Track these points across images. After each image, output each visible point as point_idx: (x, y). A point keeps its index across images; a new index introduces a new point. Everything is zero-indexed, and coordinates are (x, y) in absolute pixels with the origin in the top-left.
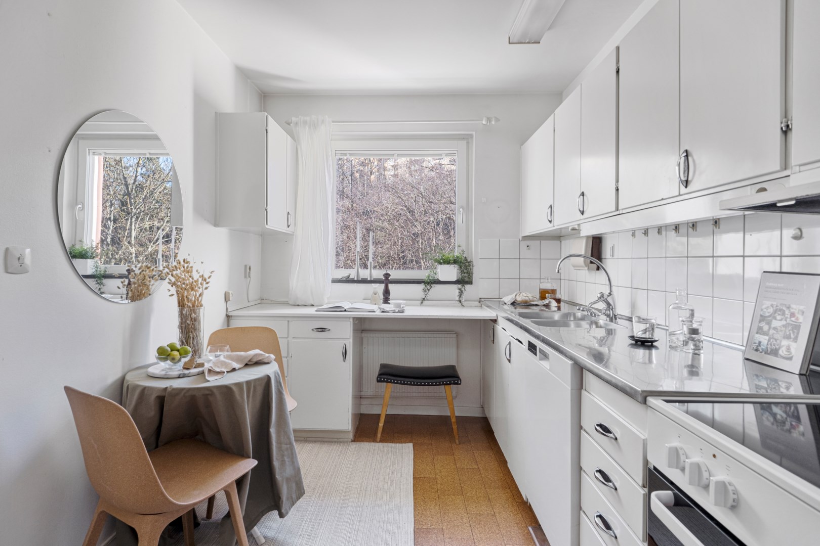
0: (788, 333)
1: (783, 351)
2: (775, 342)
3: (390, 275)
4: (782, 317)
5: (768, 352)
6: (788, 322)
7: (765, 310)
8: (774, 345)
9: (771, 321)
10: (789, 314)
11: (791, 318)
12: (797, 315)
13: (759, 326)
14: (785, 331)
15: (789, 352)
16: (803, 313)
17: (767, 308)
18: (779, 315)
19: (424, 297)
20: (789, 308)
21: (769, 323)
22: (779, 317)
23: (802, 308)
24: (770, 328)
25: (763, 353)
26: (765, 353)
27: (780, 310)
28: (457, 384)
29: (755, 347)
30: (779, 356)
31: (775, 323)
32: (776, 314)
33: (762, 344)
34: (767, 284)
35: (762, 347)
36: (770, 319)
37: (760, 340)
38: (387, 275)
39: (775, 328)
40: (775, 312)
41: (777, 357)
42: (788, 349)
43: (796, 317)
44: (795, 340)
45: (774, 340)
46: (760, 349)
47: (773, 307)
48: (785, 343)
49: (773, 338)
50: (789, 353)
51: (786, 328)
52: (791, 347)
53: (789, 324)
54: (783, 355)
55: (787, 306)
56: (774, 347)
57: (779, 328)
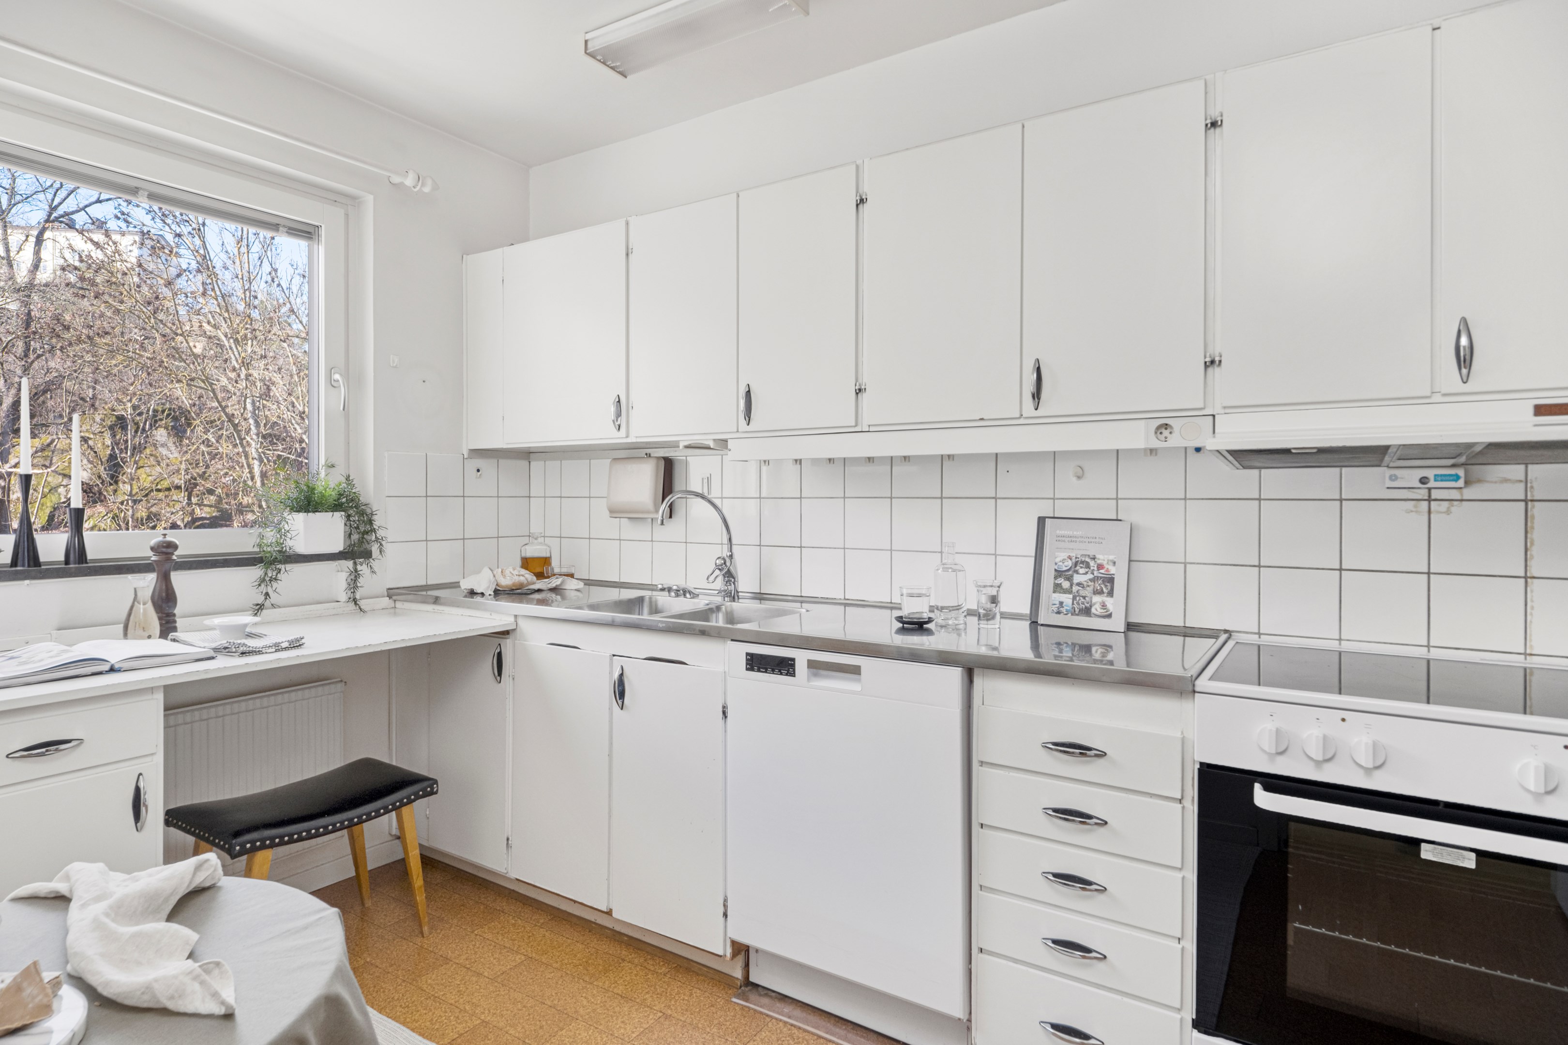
0: (1099, 588)
1: (1096, 609)
2: (1083, 600)
3: (176, 547)
4: (1087, 570)
5: (1077, 613)
6: (1095, 575)
7: (1061, 564)
8: (1083, 603)
9: (1072, 576)
10: (1096, 566)
11: (1098, 570)
12: (1106, 566)
13: (1055, 583)
14: (1094, 586)
15: (1105, 609)
16: (1114, 563)
17: (1063, 561)
18: (1081, 567)
19: (260, 599)
20: (1094, 558)
21: (1069, 579)
22: (1082, 571)
23: (1111, 557)
24: (1071, 585)
25: (1070, 615)
26: (1072, 615)
27: (1082, 562)
28: (432, 793)
29: (1055, 610)
30: (1092, 615)
31: (1077, 578)
32: (1078, 568)
33: (1064, 604)
34: (1058, 532)
35: (1066, 608)
36: (1070, 573)
37: (1061, 600)
38: (166, 549)
39: (1079, 584)
40: (1076, 564)
41: (1091, 617)
42: (1104, 606)
43: (1105, 569)
44: (1111, 594)
45: (1081, 598)
46: (1063, 610)
47: (1071, 559)
48: (1097, 599)
49: (1079, 596)
50: (1105, 611)
51: (1094, 583)
52: (1106, 603)
53: (1098, 577)
54: (1097, 613)
55: (1091, 557)
56: (1084, 606)
57: (1085, 583)
